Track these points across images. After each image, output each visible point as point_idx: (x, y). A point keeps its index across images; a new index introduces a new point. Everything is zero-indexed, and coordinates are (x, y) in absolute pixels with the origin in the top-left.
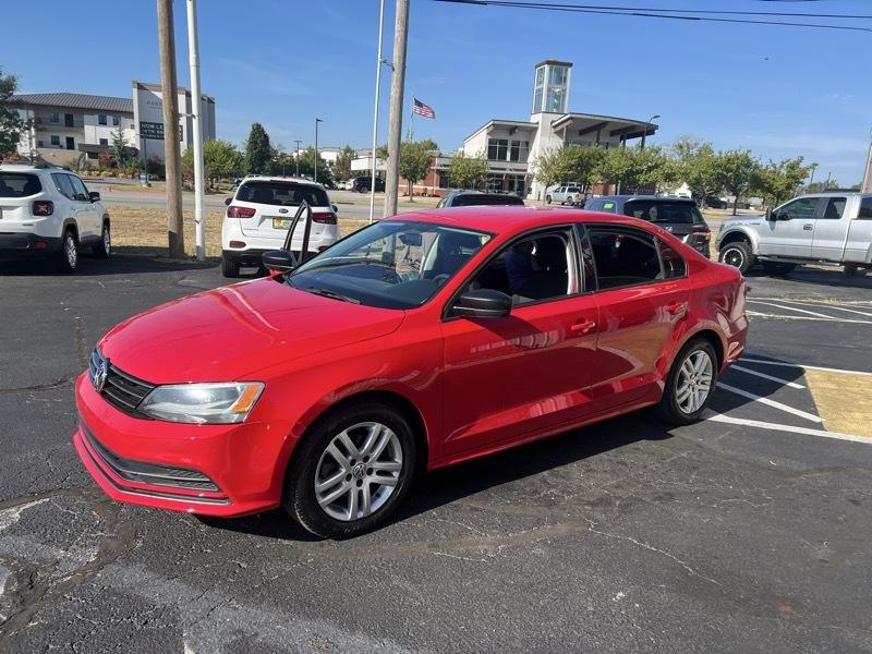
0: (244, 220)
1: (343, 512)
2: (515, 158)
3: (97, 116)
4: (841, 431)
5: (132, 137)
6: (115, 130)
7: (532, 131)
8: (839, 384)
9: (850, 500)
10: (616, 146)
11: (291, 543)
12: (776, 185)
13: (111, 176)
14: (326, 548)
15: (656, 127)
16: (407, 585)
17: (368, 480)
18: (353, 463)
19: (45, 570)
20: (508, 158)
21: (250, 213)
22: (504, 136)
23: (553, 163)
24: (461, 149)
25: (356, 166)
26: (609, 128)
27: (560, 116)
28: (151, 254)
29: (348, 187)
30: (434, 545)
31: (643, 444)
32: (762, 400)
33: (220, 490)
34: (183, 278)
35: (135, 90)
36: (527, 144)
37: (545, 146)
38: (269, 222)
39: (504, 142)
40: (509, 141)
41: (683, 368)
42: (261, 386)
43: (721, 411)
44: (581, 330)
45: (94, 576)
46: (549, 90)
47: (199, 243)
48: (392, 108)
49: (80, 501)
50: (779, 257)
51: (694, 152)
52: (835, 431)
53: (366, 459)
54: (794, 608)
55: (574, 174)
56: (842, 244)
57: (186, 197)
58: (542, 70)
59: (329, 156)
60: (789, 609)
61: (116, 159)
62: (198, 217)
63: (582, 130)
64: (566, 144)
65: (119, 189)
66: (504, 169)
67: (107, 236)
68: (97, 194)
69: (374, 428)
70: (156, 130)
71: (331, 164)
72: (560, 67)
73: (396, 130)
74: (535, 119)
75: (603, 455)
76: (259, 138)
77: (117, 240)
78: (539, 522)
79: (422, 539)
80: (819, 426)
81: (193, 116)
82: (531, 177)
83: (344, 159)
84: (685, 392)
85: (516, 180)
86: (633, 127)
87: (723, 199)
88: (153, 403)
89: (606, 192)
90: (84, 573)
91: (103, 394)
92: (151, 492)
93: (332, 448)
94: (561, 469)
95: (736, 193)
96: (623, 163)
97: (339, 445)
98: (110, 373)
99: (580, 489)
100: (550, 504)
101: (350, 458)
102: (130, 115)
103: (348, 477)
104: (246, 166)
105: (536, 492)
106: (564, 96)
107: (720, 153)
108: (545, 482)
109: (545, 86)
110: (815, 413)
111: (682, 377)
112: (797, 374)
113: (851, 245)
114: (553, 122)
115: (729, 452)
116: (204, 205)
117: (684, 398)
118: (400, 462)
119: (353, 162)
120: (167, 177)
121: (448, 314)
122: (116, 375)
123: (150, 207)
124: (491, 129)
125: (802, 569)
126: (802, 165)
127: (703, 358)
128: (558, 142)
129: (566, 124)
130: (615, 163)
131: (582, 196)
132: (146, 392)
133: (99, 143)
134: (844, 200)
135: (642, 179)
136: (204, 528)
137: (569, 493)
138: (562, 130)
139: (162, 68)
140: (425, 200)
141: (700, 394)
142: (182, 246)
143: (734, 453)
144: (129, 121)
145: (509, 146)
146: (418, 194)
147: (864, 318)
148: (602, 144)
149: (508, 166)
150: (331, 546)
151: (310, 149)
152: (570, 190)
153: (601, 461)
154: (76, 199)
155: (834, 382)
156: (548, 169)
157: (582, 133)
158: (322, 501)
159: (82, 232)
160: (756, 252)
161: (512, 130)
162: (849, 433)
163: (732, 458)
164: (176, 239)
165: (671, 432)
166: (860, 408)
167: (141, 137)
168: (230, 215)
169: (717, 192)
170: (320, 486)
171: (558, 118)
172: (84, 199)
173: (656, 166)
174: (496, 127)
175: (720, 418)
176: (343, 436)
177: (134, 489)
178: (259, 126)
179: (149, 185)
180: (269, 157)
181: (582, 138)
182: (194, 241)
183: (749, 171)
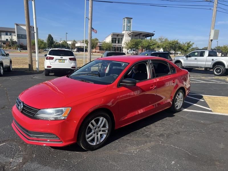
0: (51, 61)
1: (93, 143)
2: (119, 42)
3: (5, 33)
4: (216, 112)
5: (15, 38)
6: (10, 37)
7: (123, 35)
8: (212, 99)
9: (225, 131)
10: (144, 39)
11: (78, 152)
12: (185, 48)
13: (9, 49)
14: (89, 153)
15: (154, 34)
16: (114, 163)
17: (100, 133)
18: (95, 129)
19: (7, 165)
20: (117, 43)
21: (52, 58)
22: (115, 37)
23: (129, 44)
24: (104, 40)
25: (77, 45)
26: (142, 34)
27: (130, 32)
28: (24, 70)
29: (75, 51)
30: (119, 151)
31: (168, 118)
32: (195, 104)
33: (59, 139)
34: (34, 77)
35: (16, 26)
36: (122, 39)
37: (126, 39)
38: (58, 61)
39: (116, 38)
40: (117, 38)
41: (176, 97)
42: (70, 108)
43: (185, 108)
44: (152, 88)
45: (23, 166)
46: (127, 25)
47: (37, 67)
48: (89, 30)
49: (15, 143)
50: (189, 67)
51: (163, 40)
52: (215, 112)
53: (99, 127)
54: (219, 163)
55: (134, 46)
56: (204, 63)
57: (33, 54)
58: (125, 20)
59: (69, 43)
60: (218, 163)
61: (11, 44)
62: (37, 60)
63: (135, 35)
64: (132, 39)
65: (12, 52)
66: (116, 46)
67: (11, 66)
68: (8, 54)
69: (101, 118)
70: (22, 36)
71: (70, 45)
72: (129, 19)
73: (90, 36)
74: (123, 32)
75: (158, 122)
76: (50, 38)
77: (14, 66)
78: (146, 142)
79: (115, 149)
80: (211, 111)
81: (35, 32)
82: (123, 48)
83: (73, 43)
84: (177, 104)
85: (119, 48)
86: (148, 34)
87: (171, 52)
88: (38, 114)
89: (142, 51)
90: (20, 166)
91: (22, 112)
92: (38, 141)
93: (90, 125)
94: (148, 126)
95: (175, 51)
96: (146, 43)
97: (92, 124)
98: (24, 106)
99: (155, 132)
100: (148, 137)
101: (95, 127)
102: (14, 32)
103: (94, 133)
104: (47, 45)
105: (143, 133)
106: (131, 26)
107: (171, 40)
108: (145, 130)
109: (126, 24)
110: (209, 107)
111: (176, 99)
112: (201, 97)
113: (207, 63)
114: (128, 33)
115: (190, 119)
116: (38, 56)
117: (177, 105)
118: (108, 128)
119: (76, 44)
120: (28, 49)
121: (119, 86)
122: (26, 106)
123: (22, 57)
124: (112, 35)
125: (218, 151)
126: (191, 43)
127: (181, 94)
128: (130, 38)
129: (131, 34)
130: (144, 43)
131: (136, 52)
132: (36, 111)
133: (6, 40)
134: (204, 52)
135: (151, 47)
136: (52, 150)
137: (152, 133)
138: (130, 35)
139: (26, 19)
140: (96, 54)
141: (180, 104)
142: (32, 68)
143: (192, 120)
144: (14, 34)
145: (117, 40)
146: (94, 52)
147: (213, 82)
148: (141, 38)
149: (117, 45)
150: (90, 152)
151: (64, 41)
152: (133, 51)
153: (158, 123)
154: (2, 55)
155: (211, 99)
156: (127, 45)
157: (136, 36)
158: (88, 140)
159: (4, 64)
160: (183, 65)
161: (118, 35)
162: (219, 112)
163: (192, 121)
164: (31, 66)
165: (174, 114)
166: (219, 106)
167: (18, 38)
168: (47, 59)
169: (170, 50)
170: (87, 136)
171: (129, 32)
172: (5, 55)
173: (155, 44)
174: (114, 35)
175: (185, 110)
176: (93, 121)
177: (33, 140)
178: (50, 35)
179: (21, 51)
180: (53, 43)
181: (135, 37)
182: (36, 66)
183: (178, 45)
